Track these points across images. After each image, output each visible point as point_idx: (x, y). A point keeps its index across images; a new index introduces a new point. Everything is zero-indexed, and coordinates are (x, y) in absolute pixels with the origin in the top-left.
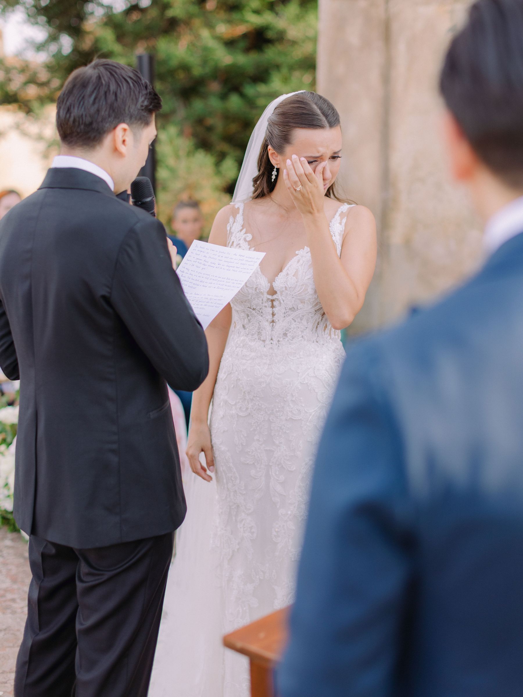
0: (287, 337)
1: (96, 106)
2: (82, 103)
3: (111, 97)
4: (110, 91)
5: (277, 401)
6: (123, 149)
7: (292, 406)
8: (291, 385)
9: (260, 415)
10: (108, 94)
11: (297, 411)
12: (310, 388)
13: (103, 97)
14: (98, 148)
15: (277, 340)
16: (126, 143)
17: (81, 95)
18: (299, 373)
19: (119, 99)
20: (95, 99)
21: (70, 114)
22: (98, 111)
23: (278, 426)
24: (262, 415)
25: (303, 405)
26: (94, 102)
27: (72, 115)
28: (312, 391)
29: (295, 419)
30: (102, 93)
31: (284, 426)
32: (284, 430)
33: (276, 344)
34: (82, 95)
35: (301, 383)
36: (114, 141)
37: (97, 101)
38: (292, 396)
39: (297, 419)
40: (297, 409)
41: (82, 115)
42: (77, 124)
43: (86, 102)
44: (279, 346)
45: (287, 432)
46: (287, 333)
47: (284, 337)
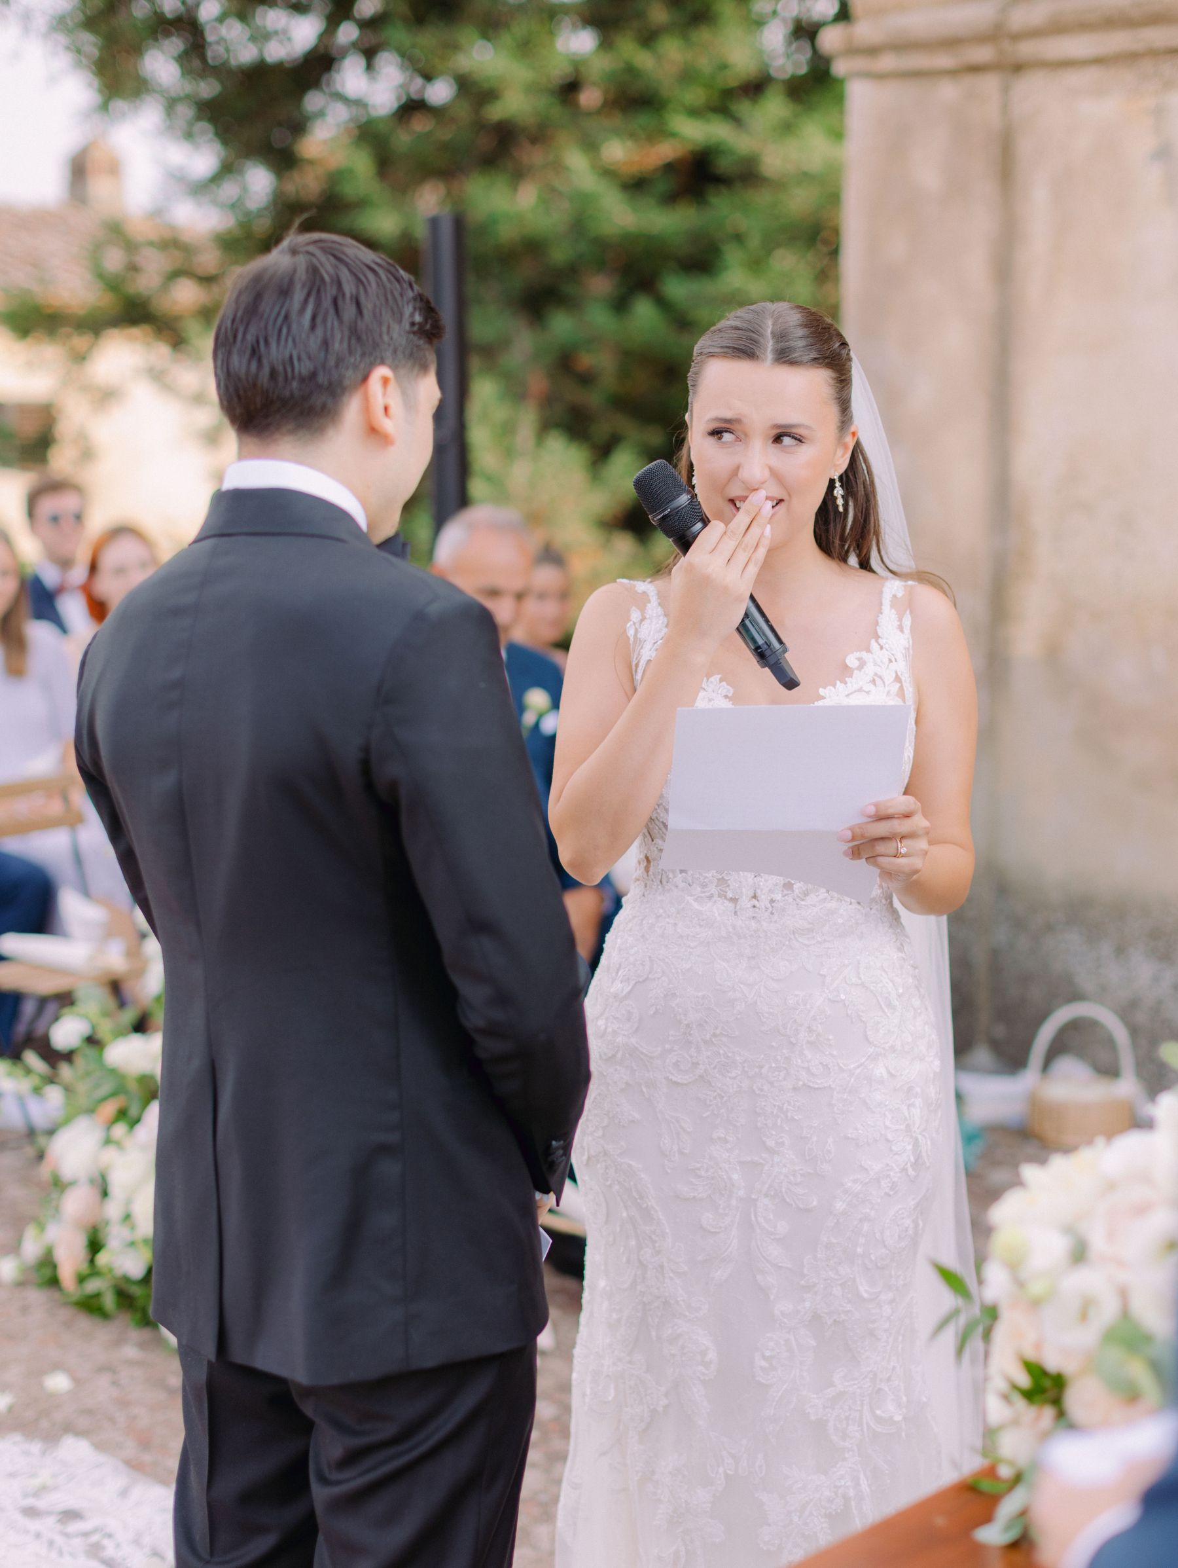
0: (793, 891)
1: (319, 332)
2: (284, 331)
3: (349, 311)
4: (344, 295)
5: (774, 1044)
6: (388, 425)
7: (810, 1057)
8: (808, 1006)
9: (728, 1079)
10: (340, 302)
11: (820, 1066)
12: (849, 1012)
13: (332, 312)
14: (331, 432)
15: (769, 898)
16: (392, 411)
17: (279, 313)
18: (824, 976)
19: (365, 312)
20: (314, 318)
21: (260, 360)
22: (326, 344)
23: (775, 1106)
24: (734, 1078)
25: (835, 1053)
26: (313, 326)
27: (265, 361)
28: (854, 1020)
29: (816, 1086)
30: (327, 303)
31: (789, 1104)
32: (789, 1115)
33: (767, 909)
34: (283, 313)
35: (829, 999)
36: (367, 409)
37: (319, 320)
38: (810, 1030)
39: (821, 1086)
40: (821, 1063)
41: (291, 357)
42: (281, 379)
43: (294, 326)
44: (772, 913)
45: (796, 1117)
46: (793, 882)
47: (786, 892)
